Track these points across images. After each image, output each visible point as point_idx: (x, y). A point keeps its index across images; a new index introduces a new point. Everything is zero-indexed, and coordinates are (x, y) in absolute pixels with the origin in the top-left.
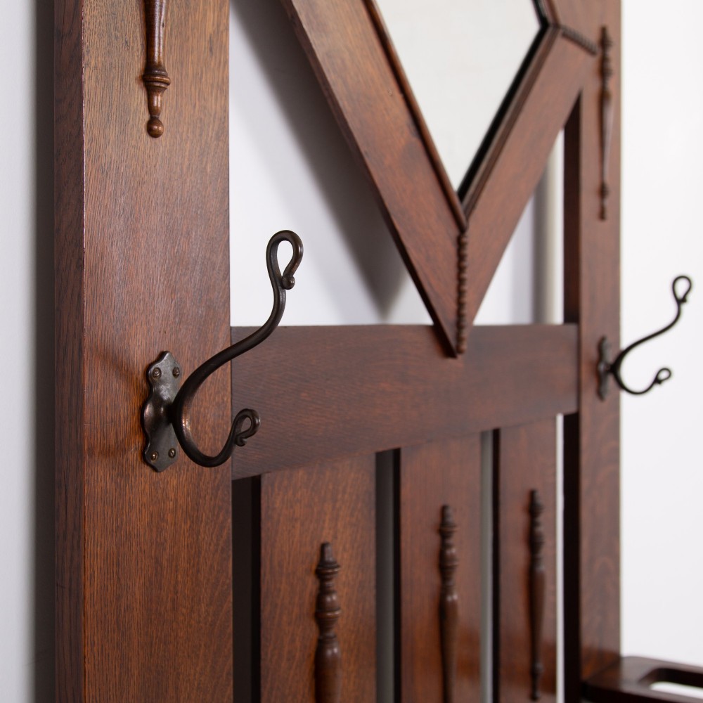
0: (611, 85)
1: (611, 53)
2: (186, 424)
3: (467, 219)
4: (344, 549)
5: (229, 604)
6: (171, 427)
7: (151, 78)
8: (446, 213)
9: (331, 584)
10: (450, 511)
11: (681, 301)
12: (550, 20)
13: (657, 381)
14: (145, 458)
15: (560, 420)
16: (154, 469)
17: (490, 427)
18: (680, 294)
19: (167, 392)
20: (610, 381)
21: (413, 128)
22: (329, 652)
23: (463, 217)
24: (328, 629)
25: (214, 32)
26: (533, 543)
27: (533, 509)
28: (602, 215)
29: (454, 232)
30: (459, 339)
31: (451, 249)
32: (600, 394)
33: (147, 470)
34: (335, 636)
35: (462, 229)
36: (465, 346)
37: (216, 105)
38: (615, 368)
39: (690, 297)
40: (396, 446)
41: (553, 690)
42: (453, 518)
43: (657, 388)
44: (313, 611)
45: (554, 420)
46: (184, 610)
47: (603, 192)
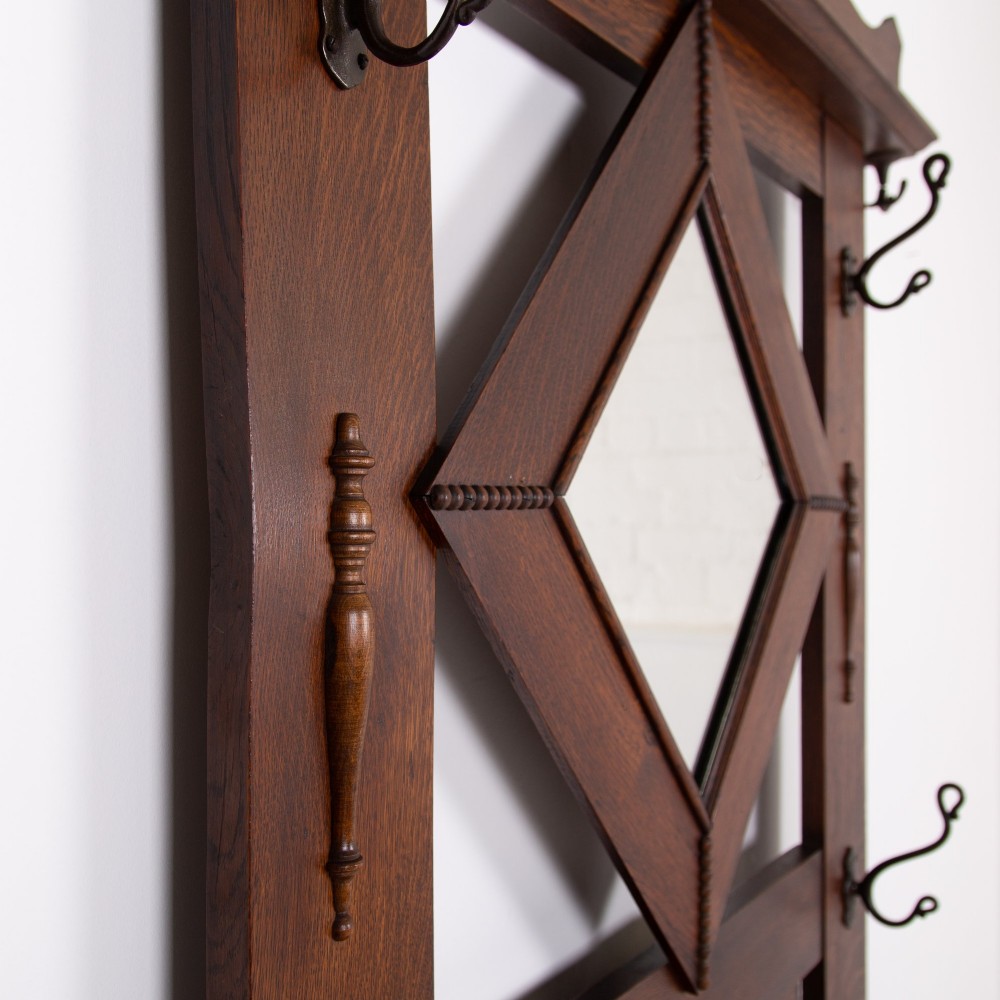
3: (710, 816)
7: (335, 863)
11: (949, 816)
12: (795, 495)
13: (919, 912)
18: (949, 806)
20: (857, 902)
21: (650, 735)
23: (704, 813)
25: (415, 748)
28: (846, 697)
29: (693, 832)
30: (700, 969)
31: (688, 858)
32: (845, 920)
35: (703, 830)
36: (709, 978)
37: (417, 844)
38: (864, 888)
39: (961, 812)
43: (918, 920)
47: (847, 669)
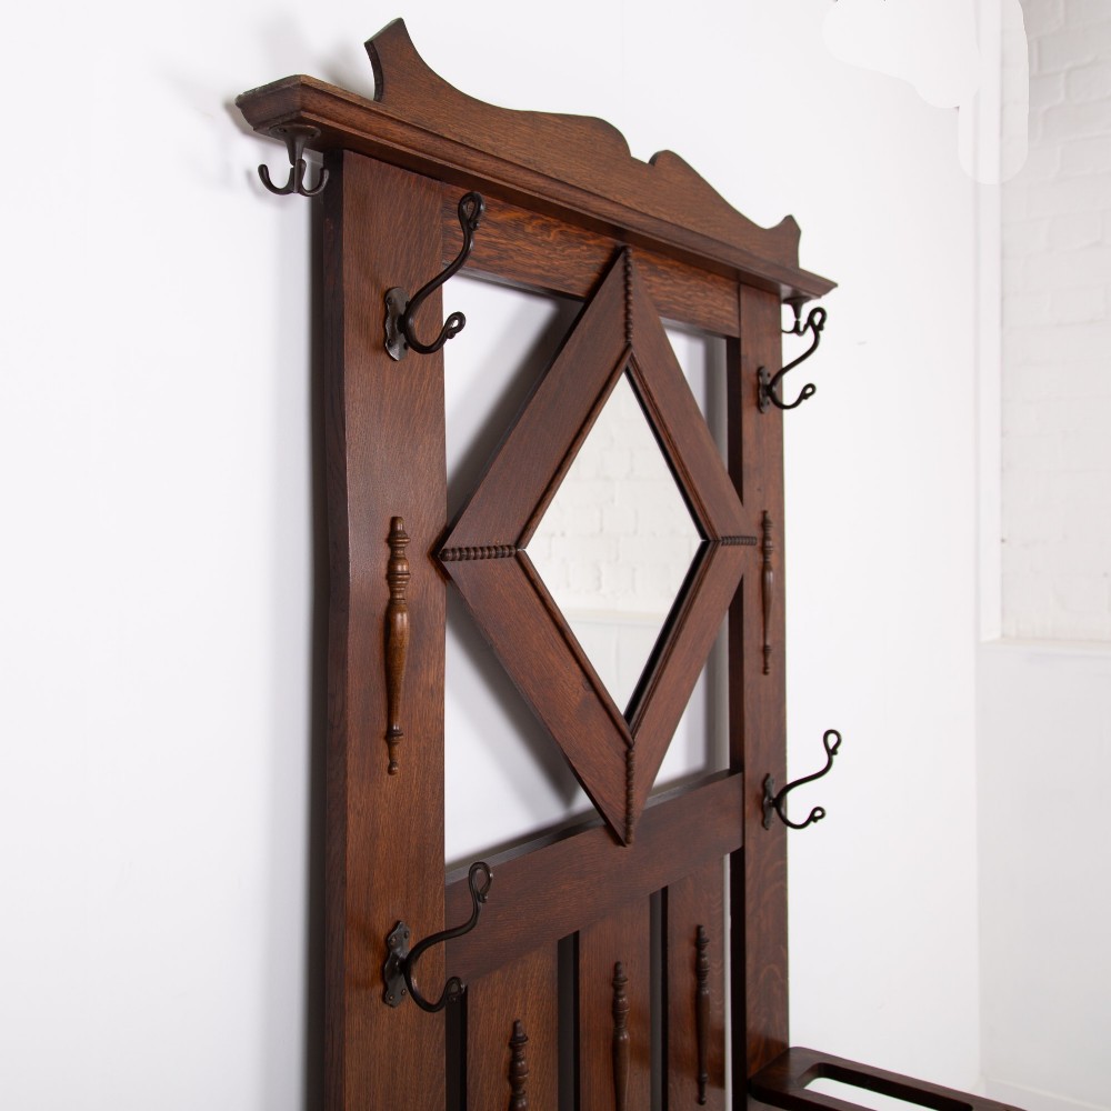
0: (772, 558)
1: (772, 532)
2: (415, 982)
3: (633, 737)
4: (532, 1022)
5: (443, 1089)
6: (403, 977)
7: (390, 736)
8: (616, 737)
9: (521, 1054)
10: (621, 967)
11: (831, 753)
12: (710, 537)
13: (812, 818)
14: (384, 1000)
15: (727, 858)
16: (391, 1006)
17: (659, 888)
18: (831, 746)
19: (402, 952)
20: (773, 812)
21: (587, 685)
22: (520, 1106)
23: (629, 737)
24: (519, 1088)
26: (699, 971)
27: (699, 942)
28: (765, 671)
29: (623, 747)
30: (627, 831)
31: (620, 764)
33: (386, 1008)
34: (525, 1092)
35: (629, 746)
36: (632, 838)
38: (779, 802)
39: (841, 749)
40: (575, 930)
41: (722, 1084)
42: (624, 972)
44: (508, 1074)
45: (722, 859)
46: (411, 1100)
47: (765, 650)
